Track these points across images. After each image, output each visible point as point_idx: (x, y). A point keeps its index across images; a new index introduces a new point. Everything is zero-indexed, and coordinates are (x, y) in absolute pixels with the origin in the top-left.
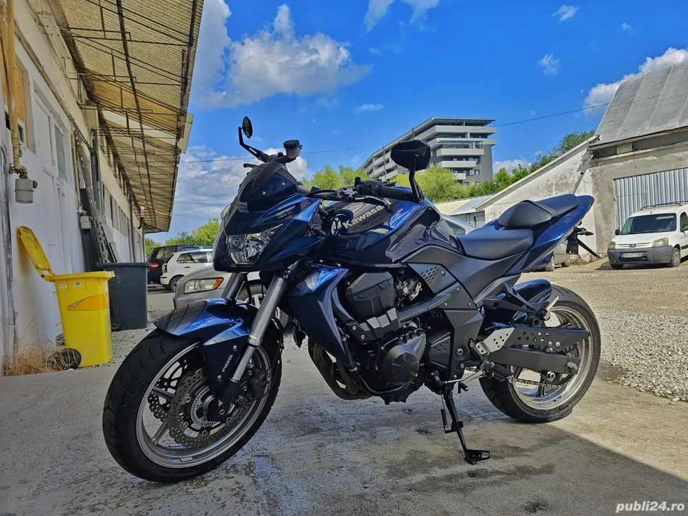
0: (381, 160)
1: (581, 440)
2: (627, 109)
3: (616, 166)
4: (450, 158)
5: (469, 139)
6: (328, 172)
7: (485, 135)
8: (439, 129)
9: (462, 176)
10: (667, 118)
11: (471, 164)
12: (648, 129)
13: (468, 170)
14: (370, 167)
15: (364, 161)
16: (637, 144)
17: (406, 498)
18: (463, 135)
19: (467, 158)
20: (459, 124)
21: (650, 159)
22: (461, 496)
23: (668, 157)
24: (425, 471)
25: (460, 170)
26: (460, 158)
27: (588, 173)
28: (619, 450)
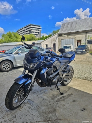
0: (20, 31)
1: (73, 88)
2: (63, 28)
3: (62, 37)
4: (34, 32)
5: (37, 29)
6: (10, 32)
7: (40, 29)
8: (32, 26)
9: (36, 36)
10: (69, 30)
11: (37, 34)
12: (66, 32)
13: (37, 35)
14: (18, 32)
15: (17, 31)
16: (65, 34)
17: (57, 103)
18: (36, 28)
19: (37, 32)
20: (35, 26)
21: (66, 37)
22: (64, 101)
23: (69, 37)
24: (57, 98)
25: (35, 35)
26: (35, 32)
27: (58, 38)
28: (78, 89)
